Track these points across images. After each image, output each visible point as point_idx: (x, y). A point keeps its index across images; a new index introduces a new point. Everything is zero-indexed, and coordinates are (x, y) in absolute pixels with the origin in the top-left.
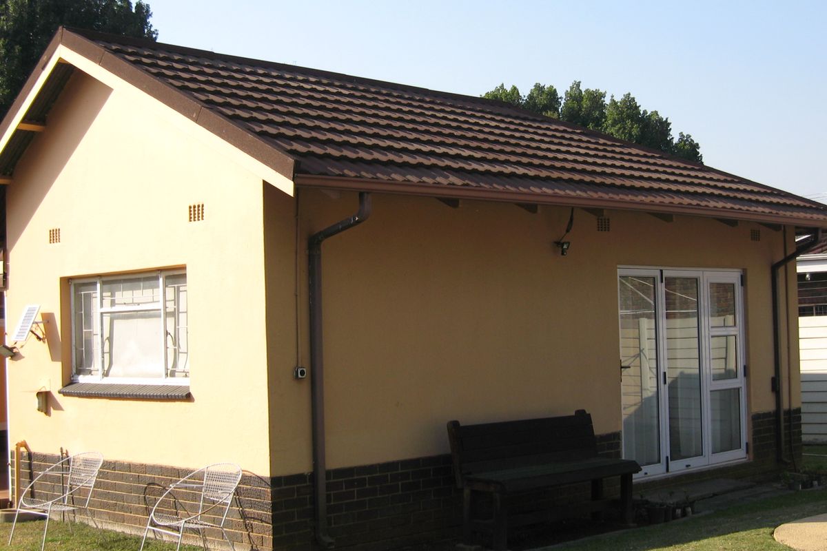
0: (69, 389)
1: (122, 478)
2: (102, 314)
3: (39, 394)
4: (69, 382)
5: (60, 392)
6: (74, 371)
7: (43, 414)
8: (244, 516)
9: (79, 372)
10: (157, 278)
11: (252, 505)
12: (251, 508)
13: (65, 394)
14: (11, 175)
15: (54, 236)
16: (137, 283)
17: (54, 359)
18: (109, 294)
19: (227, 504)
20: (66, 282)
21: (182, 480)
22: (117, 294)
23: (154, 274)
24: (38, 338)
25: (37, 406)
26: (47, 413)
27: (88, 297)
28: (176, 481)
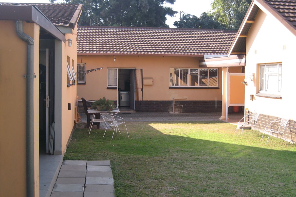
0: (258, 94)
1: (267, 119)
2: (266, 74)
3: (251, 95)
4: (258, 92)
5: (255, 95)
6: (259, 89)
7: (252, 101)
8: (291, 131)
9: (261, 90)
10: (277, 65)
11: (293, 128)
12: (292, 129)
13: (257, 96)
14: (247, 34)
15: (256, 52)
16: (273, 66)
17: (255, 86)
18: (268, 69)
19: (284, 127)
20: (259, 65)
21: (276, 120)
22: (270, 68)
23: (276, 64)
24: (251, 80)
25: (250, 98)
26: (253, 100)
27: (263, 69)
28: (275, 120)
